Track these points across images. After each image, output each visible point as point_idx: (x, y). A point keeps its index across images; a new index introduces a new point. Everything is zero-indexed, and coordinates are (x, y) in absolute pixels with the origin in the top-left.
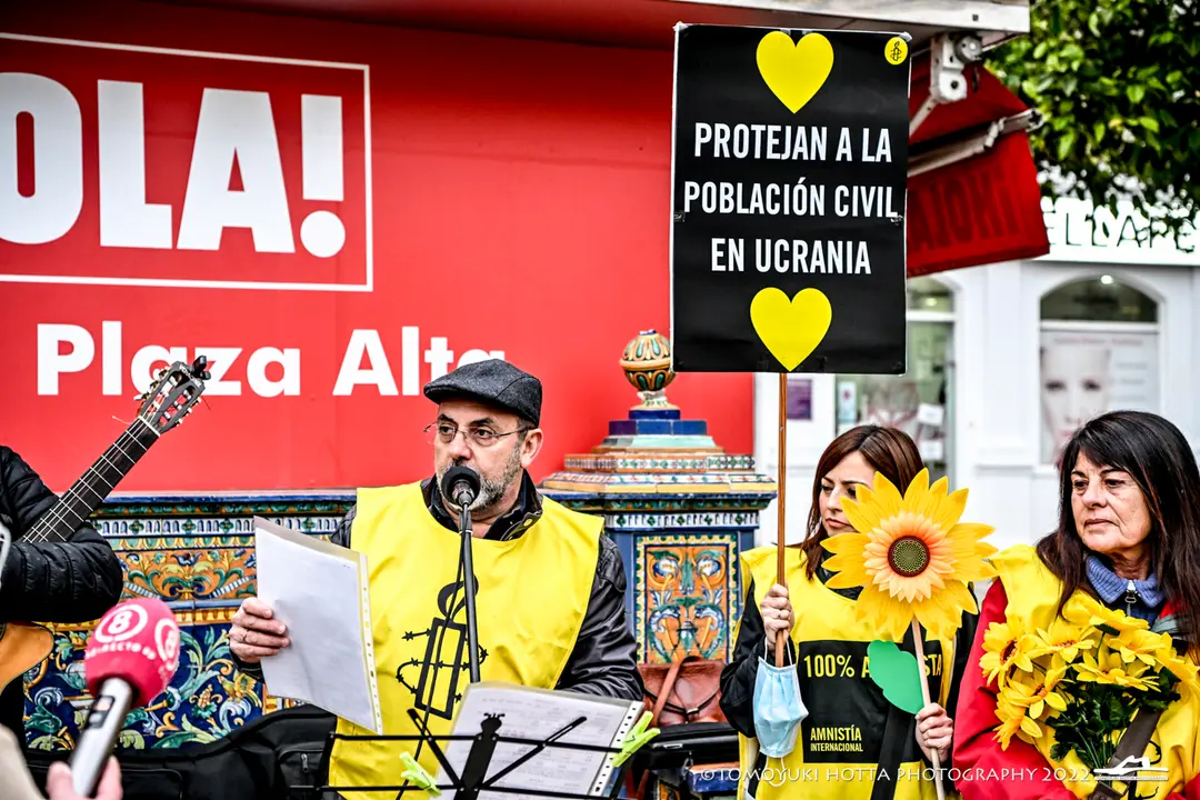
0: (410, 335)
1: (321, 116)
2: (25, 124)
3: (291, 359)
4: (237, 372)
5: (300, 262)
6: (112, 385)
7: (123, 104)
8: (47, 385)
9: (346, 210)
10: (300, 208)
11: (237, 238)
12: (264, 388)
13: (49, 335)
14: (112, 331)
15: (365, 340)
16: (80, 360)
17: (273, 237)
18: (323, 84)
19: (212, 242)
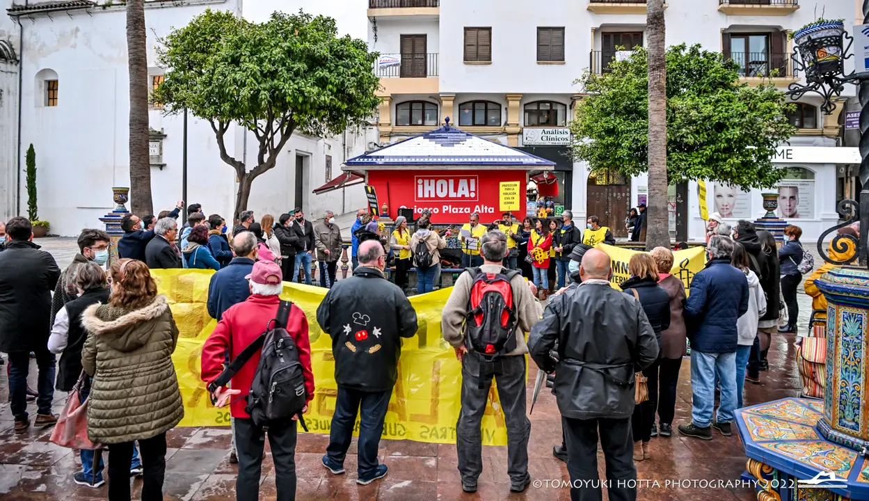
0: (483, 206)
1: (473, 182)
2: (442, 185)
3: (469, 209)
4: (463, 210)
5: (470, 198)
6: (450, 212)
7: (451, 182)
8: (444, 212)
9: (475, 192)
10: (470, 192)
11: (463, 196)
12: (466, 212)
13: (444, 207)
14: (450, 206)
15: (477, 206)
16: (447, 209)
17: (467, 195)
18: (472, 178)
19: (460, 196)
